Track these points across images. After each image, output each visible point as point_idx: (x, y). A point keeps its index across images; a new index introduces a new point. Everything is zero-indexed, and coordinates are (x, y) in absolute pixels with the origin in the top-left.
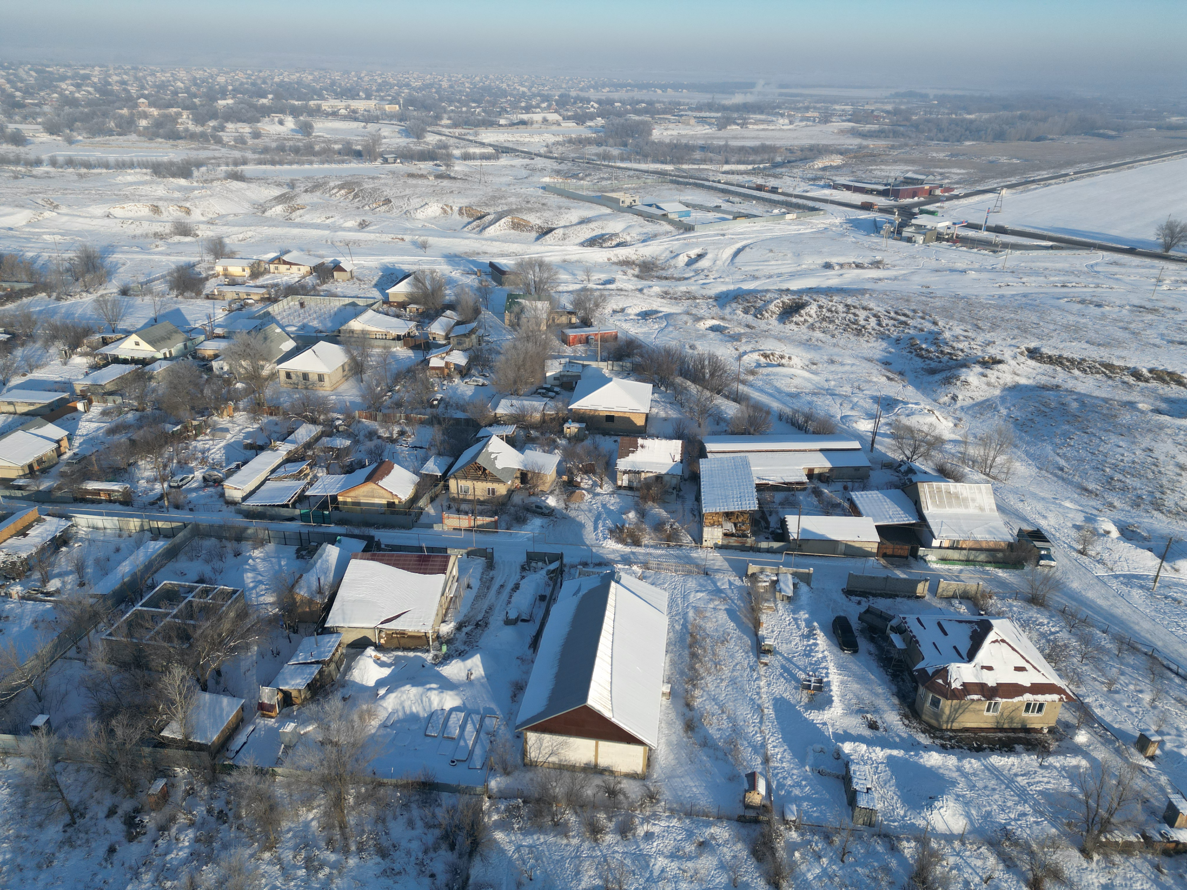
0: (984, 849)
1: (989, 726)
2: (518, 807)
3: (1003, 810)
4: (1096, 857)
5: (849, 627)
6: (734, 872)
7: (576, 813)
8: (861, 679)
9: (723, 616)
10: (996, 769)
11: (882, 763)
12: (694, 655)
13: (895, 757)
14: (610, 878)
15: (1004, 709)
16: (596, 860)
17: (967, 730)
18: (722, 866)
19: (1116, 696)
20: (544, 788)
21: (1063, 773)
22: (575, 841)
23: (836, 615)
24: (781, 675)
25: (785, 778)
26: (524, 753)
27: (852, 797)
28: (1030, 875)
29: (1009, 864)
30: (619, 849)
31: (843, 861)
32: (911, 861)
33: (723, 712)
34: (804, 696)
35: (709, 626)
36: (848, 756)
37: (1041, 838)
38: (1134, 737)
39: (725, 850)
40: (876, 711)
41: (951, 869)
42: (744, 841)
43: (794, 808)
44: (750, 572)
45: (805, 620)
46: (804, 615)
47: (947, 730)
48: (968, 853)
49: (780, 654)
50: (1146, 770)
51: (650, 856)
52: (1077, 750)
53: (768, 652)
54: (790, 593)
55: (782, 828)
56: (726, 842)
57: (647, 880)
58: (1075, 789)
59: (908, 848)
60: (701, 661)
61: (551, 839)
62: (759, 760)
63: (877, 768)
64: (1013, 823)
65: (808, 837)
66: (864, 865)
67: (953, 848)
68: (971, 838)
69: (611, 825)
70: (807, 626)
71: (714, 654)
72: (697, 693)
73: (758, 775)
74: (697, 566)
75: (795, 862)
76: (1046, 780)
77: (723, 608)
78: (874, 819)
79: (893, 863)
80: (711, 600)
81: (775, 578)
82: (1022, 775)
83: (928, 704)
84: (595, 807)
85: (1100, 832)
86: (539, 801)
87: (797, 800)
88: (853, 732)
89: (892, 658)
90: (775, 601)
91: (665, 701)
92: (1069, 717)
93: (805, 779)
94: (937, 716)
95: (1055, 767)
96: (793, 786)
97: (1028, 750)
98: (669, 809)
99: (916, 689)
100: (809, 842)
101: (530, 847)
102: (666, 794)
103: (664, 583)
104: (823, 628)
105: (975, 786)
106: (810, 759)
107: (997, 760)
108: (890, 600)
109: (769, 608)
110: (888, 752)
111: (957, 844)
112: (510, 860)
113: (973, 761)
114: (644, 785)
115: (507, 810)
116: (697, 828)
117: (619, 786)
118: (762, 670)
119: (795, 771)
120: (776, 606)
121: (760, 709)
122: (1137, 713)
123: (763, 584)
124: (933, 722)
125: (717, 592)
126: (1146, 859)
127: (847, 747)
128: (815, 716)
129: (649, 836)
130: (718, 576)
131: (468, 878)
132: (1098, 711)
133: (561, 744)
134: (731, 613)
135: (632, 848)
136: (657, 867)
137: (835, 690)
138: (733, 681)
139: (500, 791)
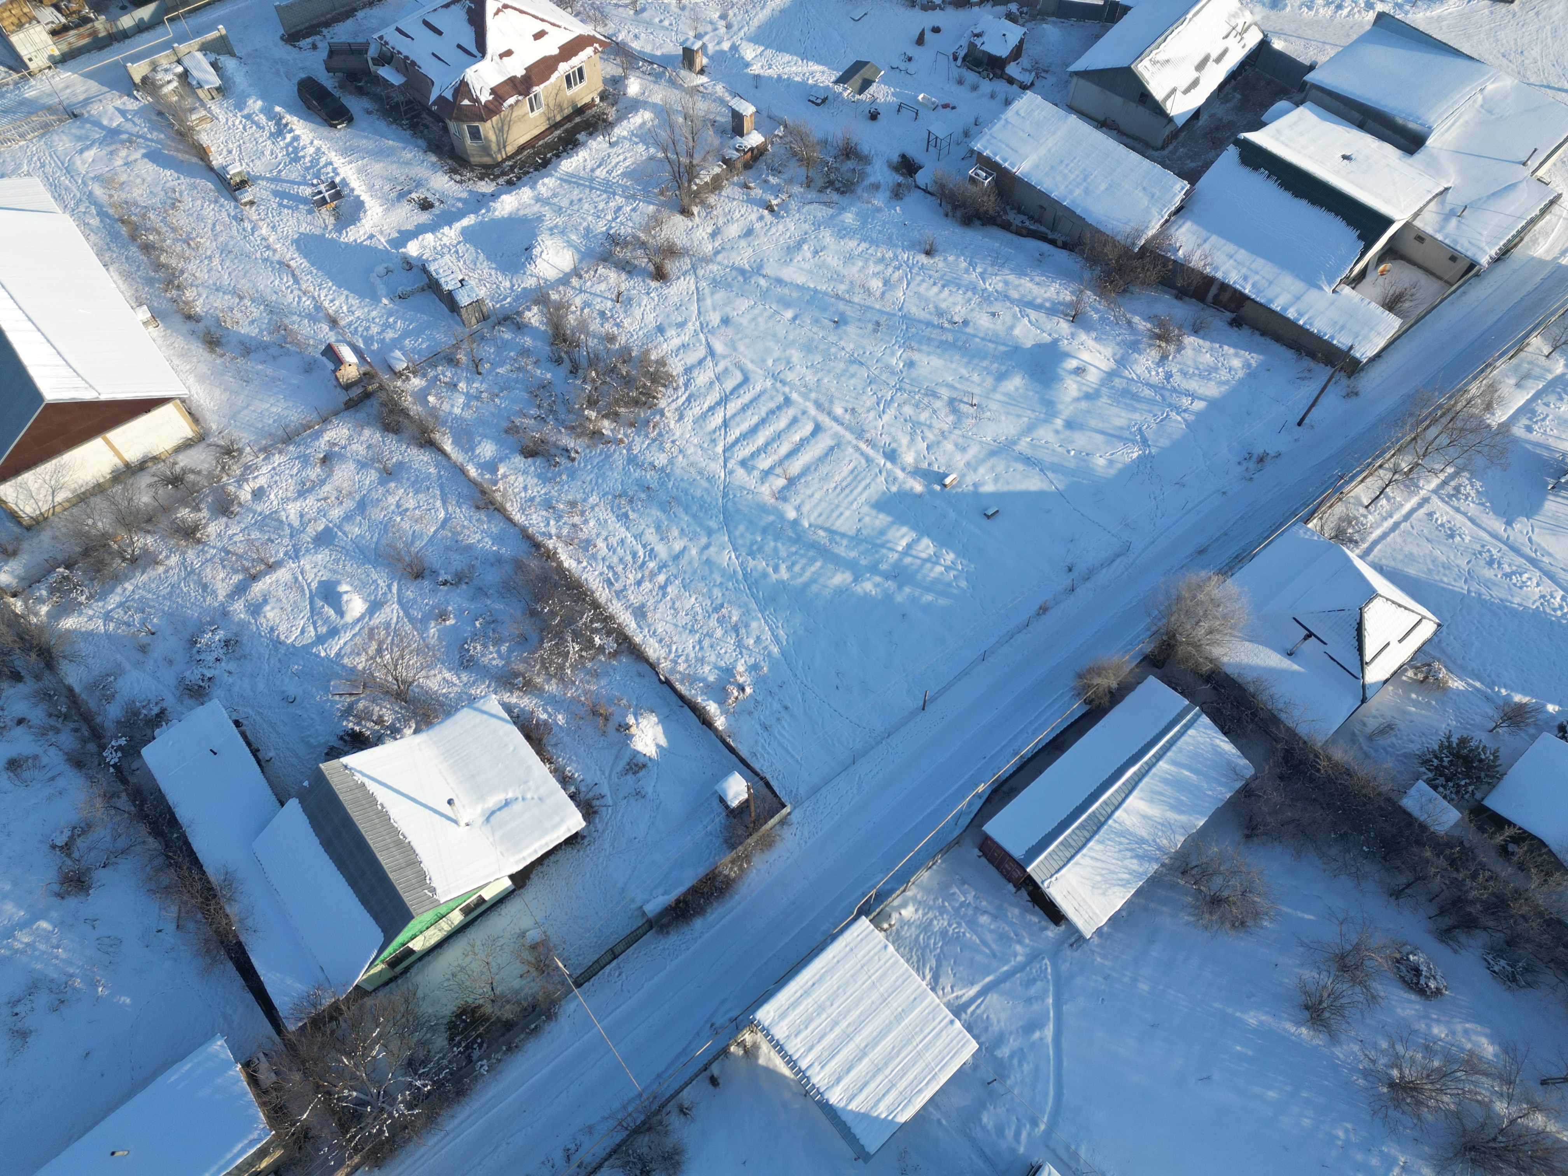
0: (601, 270)
1: (542, 128)
2: (66, 578)
3: (599, 217)
4: (695, 210)
5: (322, 88)
6: (379, 462)
7: (149, 532)
8: (379, 154)
9: (148, 169)
10: (571, 175)
11: (459, 242)
12: (147, 248)
13: (468, 227)
14: (247, 564)
15: (546, 97)
16: (217, 560)
17: (522, 148)
18: (362, 465)
19: (645, 15)
20: (80, 534)
21: (634, 138)
22: (174, 560)
23: (296, 81)
24: (280, 205)
25: (367, 329)
26: (14, 517)
27: (449, 301)
28: (651, 267)
29: (627, 268)
30: (235, 529)
31: (479, 374)
32: (543, 328)
33: (241, 298)
34: (326, 216)
35: (139, 194)
36: (419, 258)
37: (644, 223)
38: (677, 56)
39: (354, 447)
40: (419, 184)
41: (582, 310)
42: (368, 424)
43: (398, 354)
44: (137, 79)
45: (262, 111)
46: (255, 105)
47: (504, 161)
48: (589, 284)
49: (260, 177)
50: (701, 89)
51: (276, 512)
52: (635, 105)
53: (243, 184)
54: (217, 82)
55: (399, 383)
56: (350, 439)
57: (292, 536)
58: (652, 150)
59: (534, 317)
60: (163, 250)
61: (141, 579)
62: (325, 327)
63: (457, 252)
64: (613, 225)
65: (431, 374)
66: (502, 363)
67: (574, 288)
68: (584, 265)
69: (205, 513)
70: (270, 119)
71: (174, 230)
72: (189, 294)
73: (335, 345)
74: (50, 109)
75: (434, 408)
76: (621, 157)
77: (138, 155)
78: (485, 310)
79: (528, 341)
80: (112, 153)
81: (180, 69)
82: (599, 166)
83: (468, 141)
84: (166, 510)
85: (690, 181)
86: (86, 553)
87: (396, 343)
88: (409, 226)
89: (397, 104)
90: (203, 105)
91: (153, 331)
92: (613, 69)
93: (390, 314)
94: (486, 150)
95: (624, 138)
96: (383, 331)
97: (591, 134)
98: (260, 450)
99: (446, 129)
100: (436, 378)
101: (121, 605)
102: (244, 438)
103: (18, 166)
104: (291, 110)
105: (561, 208)
106: (381, 288)
107: (569, 164)
108: (350, 22)
109: (202, 120)
110: (458, 225)
111: (575, 281)
112: (108, 635)
113: (546, 180)
114: (209, 445)
115: (52, 591)
116: (307, 447)
117: (178, 469)
118: (252, 213)
119: (374, 314)
120: (209, 110)
121: (284, 265)
122: (671, 25)
123: (170, 88)
124: (487, 160)
125: (112, 135)
126: (734, 184)
127: (413, 249)
128: (354, 234)
129: (258, 494)
130: (95, 109)
131: (70, 690)
132: (636, 45)
133: (56, 471)
134: (153, 156)
135: (249, 519)
136: (292, 517)
137: (358, 186)
138: (225, 250)
139: (22, 579)
